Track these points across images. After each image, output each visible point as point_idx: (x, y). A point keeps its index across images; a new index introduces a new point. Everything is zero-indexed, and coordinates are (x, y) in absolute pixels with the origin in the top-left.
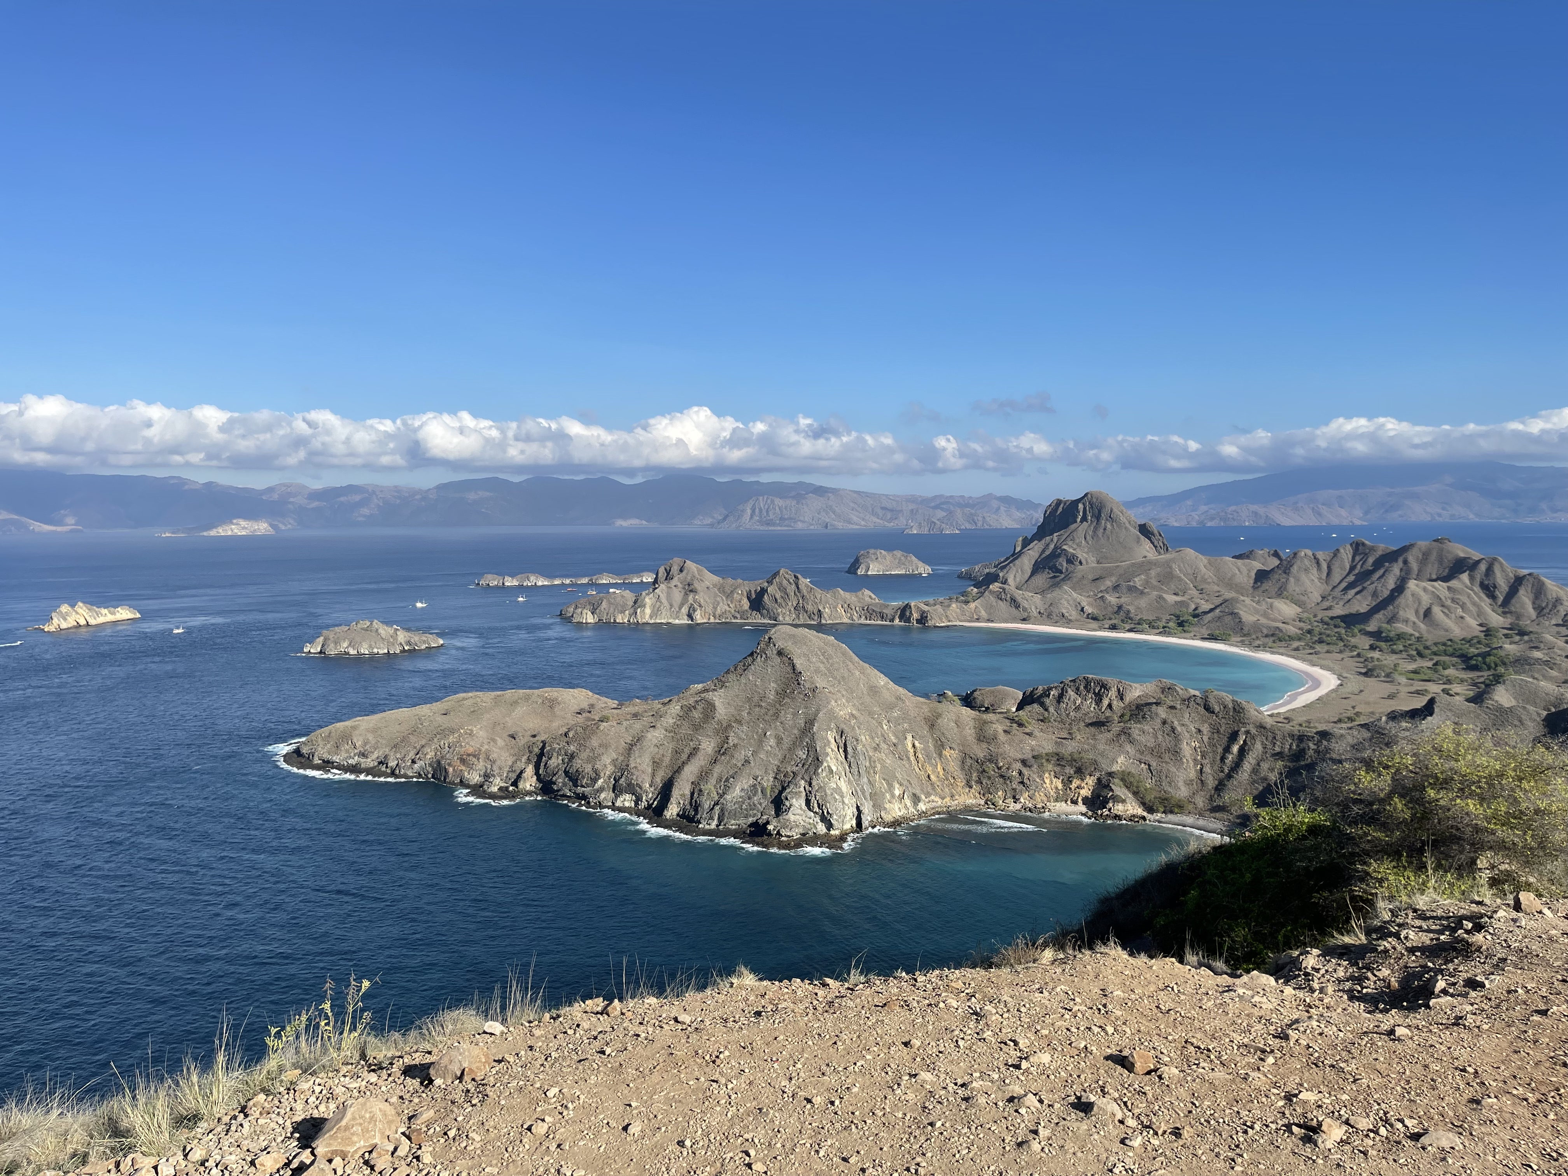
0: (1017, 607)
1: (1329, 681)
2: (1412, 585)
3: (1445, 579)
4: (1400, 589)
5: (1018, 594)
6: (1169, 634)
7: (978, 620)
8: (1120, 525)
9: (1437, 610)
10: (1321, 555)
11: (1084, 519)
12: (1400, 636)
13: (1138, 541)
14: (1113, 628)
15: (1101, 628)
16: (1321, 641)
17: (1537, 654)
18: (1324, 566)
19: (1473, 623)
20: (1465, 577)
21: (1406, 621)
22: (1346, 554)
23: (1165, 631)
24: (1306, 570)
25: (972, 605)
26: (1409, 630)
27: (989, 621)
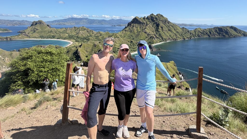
0: (28, 36)
1: (72, 43)
2: (80, 31)
3: (84, 31)
4: (79, 32)
5: (28, 34)
6: (52, 39)
7: (21, 38)
8: (44, 25)
9: (83, 34)
10: (71, 28)
11: (39, 24)
12: (80, 37)
13: (47, 27)
14: (44, 38)
15: (42, 38)
16: (71, 38)
17: (92, 38)
18: (71, 29)
19: (86, 35)
20: (85, 30)
21: (80, 35)
22: (73, 28)
23: (51, 38)
24: (69, 30)
25: (20, 36)
26: (80, 36)
27: (23, 38)
